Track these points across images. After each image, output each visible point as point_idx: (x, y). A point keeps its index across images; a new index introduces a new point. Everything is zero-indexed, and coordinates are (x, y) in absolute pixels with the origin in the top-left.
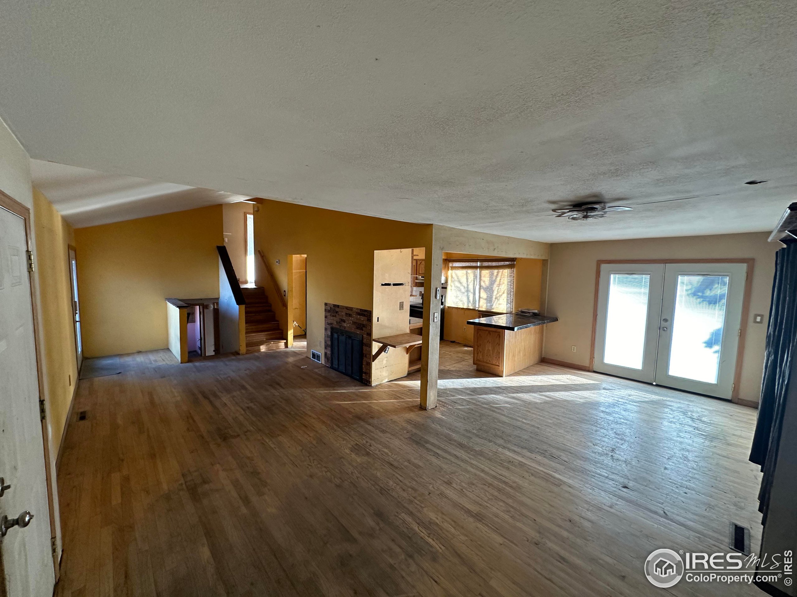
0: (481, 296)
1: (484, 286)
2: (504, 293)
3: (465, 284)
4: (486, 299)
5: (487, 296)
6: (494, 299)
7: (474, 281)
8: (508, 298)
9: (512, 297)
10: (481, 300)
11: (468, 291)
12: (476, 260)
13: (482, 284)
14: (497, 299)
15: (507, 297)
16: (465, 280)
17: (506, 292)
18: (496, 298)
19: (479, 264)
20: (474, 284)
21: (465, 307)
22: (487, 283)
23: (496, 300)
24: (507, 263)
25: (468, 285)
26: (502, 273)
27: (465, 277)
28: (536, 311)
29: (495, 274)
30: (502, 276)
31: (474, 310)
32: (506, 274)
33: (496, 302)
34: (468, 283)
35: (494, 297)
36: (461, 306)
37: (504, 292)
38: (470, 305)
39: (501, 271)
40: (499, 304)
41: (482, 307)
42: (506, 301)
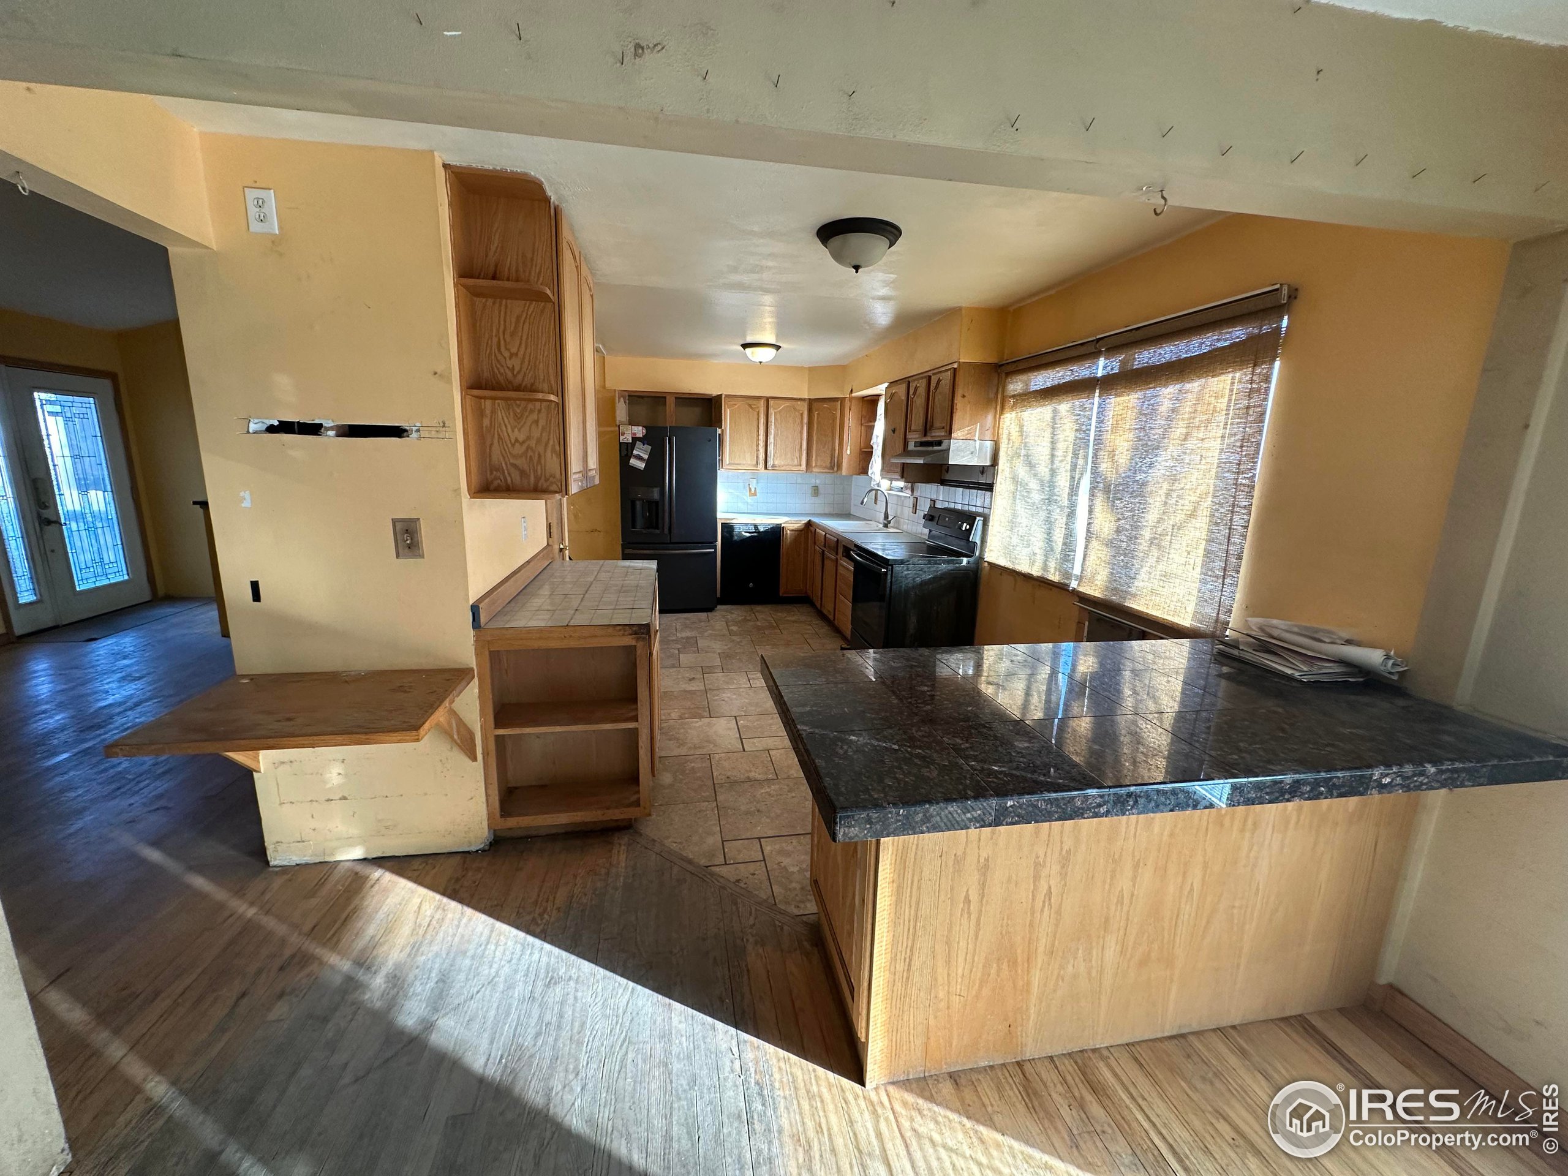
0: (1095, 527)
1: (1113, 478)
2: (1192, 515)
3: (1043, 470)
4: (1110, 544)
5: (1118, 531)
6: (1144, 545)
7: (1076, 456)
8: (1214, 547)
9: (1235, 539)
10: (1094, 543)
11: (1050, 500)
12: (1091, 349)
13: (1104, 466)
14: (1159, 546)
15: (1210, 541)
16: (1046, 451)
17: (1204, 513)
18: (1152, 541)
19: (1101, 367)
20: (1074, 466)
21: (1036, 572)
22: (1123, 459)
23: (1154, 549)
24: (1238, 333)
25: (1053, 472)
26: (1199, 398)
27: (1047, 434)
28: (1374, 657)
29: (1165, 406)
30: (1200, 417)
31: (1062, 587)
32: (1223, 403)
33: (1151, 561)
34: (1057, 464)
35: (1146, 534)
36: (1023, 567)
37: (1195, 510)
38: (1052, 565)
39: (1194, 386)
40: (1165, 575)
41: (1092, 580)
42: (1199, 562)
